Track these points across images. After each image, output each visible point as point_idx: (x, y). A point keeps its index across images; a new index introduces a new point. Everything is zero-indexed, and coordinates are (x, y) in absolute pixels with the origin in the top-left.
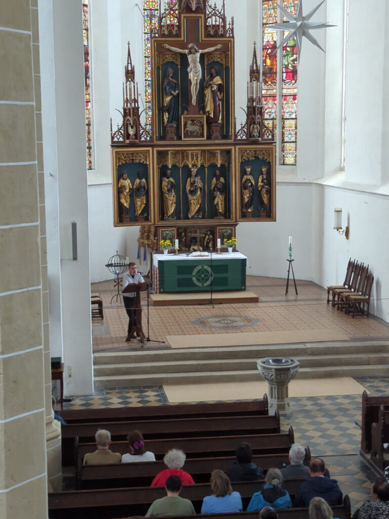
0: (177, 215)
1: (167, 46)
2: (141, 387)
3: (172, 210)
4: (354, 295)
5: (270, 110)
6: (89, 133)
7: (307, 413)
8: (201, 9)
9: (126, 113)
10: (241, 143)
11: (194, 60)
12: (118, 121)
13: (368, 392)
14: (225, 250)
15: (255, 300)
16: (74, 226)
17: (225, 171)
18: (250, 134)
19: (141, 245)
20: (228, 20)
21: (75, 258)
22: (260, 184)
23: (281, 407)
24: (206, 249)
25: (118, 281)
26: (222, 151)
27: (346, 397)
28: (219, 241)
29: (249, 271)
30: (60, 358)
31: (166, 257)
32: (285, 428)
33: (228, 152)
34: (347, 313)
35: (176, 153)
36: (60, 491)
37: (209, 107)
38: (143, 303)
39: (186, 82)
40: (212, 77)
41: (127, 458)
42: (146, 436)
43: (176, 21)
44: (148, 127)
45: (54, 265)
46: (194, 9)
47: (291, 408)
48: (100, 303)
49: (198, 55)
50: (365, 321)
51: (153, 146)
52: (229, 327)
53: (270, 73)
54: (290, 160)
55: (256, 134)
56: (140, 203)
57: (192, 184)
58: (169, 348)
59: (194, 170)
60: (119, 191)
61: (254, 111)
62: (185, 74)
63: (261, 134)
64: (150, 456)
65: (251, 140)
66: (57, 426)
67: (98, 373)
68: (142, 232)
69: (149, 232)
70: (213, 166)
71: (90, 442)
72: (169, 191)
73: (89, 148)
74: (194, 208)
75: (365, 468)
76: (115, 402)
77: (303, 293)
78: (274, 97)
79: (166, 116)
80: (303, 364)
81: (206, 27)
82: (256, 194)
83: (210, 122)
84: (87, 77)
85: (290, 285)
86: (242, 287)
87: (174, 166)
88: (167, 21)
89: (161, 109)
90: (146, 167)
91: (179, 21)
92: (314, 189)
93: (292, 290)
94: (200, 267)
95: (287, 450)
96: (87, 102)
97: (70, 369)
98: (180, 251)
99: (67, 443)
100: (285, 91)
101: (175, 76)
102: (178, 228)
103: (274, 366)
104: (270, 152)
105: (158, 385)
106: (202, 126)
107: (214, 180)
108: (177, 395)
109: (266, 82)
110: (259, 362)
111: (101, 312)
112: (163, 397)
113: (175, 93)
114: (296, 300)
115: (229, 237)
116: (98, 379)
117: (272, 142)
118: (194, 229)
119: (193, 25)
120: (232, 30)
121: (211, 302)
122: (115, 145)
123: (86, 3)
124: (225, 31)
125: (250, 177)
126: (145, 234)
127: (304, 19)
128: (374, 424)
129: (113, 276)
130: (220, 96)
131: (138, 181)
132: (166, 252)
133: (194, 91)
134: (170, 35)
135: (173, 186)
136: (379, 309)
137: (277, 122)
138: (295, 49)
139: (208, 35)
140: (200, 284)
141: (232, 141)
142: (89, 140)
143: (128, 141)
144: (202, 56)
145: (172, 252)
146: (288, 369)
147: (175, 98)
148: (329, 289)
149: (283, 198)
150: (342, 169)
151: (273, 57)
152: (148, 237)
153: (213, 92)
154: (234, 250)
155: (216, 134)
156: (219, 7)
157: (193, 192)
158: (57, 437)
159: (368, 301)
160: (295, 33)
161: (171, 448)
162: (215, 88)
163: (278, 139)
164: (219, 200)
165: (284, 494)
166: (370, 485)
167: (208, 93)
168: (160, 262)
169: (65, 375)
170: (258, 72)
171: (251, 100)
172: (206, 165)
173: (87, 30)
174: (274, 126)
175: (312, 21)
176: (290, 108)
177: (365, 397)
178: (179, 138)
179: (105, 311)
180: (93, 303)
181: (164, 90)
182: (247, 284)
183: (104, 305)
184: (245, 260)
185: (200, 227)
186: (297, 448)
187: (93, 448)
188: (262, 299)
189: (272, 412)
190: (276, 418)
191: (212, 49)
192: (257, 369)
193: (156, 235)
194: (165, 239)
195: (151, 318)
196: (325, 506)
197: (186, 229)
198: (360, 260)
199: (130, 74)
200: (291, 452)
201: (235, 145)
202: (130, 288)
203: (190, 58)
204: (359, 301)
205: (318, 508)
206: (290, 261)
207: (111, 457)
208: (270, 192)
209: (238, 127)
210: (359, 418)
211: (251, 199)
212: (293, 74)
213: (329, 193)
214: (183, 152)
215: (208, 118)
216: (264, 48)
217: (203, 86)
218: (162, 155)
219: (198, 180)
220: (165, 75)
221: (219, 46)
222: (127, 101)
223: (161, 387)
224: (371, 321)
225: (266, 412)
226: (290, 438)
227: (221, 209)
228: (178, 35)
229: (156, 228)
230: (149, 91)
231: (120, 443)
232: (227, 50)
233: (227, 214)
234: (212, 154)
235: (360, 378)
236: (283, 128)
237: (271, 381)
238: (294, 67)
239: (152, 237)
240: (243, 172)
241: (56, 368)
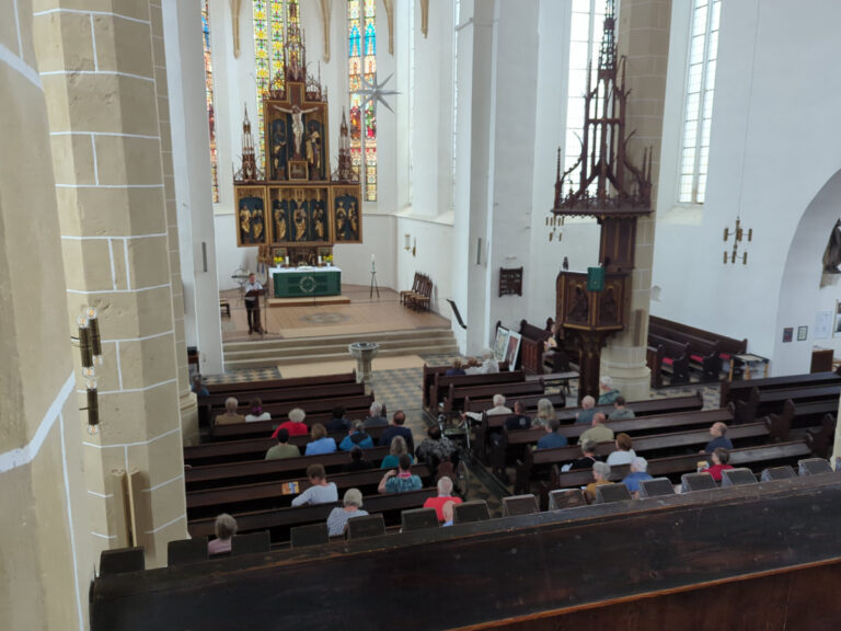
0: (287, 238)
1: (276, 107)
2: (261, 367)
3: (283, 234)
4: (419, 297)
5: (356, 159)
6: (216, 174)
7: (385, 381)
8: (302, 78)
9: (245, 158)
10: (335, 183)
11: (297, 118)
12: (239, 164)
13: (428, 365)
14: (324, 265)
15: (347, 302)
16: (204, 245)
17: (323, 204)
18: (341, 177)
19: (260, 261)
20: (323, 89)
21: (205, 270)
22: (350, 215)
23: (366, 378)
24: (310, 264)
25: (242, 289)
26: (321, 190)
27: (413, 369)
28: (320, 258)
29: (343, 281)
30: (195, 348)
31: (279, 270)
32: (368, 393)
33: (326, 190)
34: (415, 310)
35: (284, 191)
36: (197, 444)
37: (310, 156)
38: (261, 305)
39: (292, 135)
40: (311, 132)
41: (250, 418)
42: (264, 402)
43: (282, 88)
44: (263, 171)
45: (188, 274)
46: (296, 78)
47: (374, 377)
48: (227, 306)
49: (300, 115)
50: (427, 315)
51: (267, 185)
52: (328, 322)
53: (356, 131)
54: (372, 197)
55: (346, 176)
56: (257, 229)
57: (298, 214)
58: (281, 338)
59: (299, 204)
60: (241, 219)
61: (344, 160)
62: (291, 129)
63: (350, 177)
64: (266, 416)
65: (342, 181)
66: (194, 397)
67: (226, 358)
68: (260, 252)
69: (266, 251)
70: (314, 201)
71: (221, 408)
72: (280, 219)
73: (216, 186)
74: (300, 233)
75: (425, 418)
76: (241, 378)
77: (383, 296)
78: (359, 149)
79: (276, 161)
80: (382, 347)
81: (306, 93)
82: (347, 222)
83: (310, 166)
84: (212, 129)
85: (374, 290)
86: (338, 293)
87: (284, 201)
88: (275, 87)
89: (271, 156)
90: (261, 201)
91: (285, 87)
92: (390, 219)
93: (375, 294)
94: (305, 278)
95: (368, 407)
96: (213, 150)
97: (204, 356)
98: (290, 266)
99: (202, 410)
100: (367, 145)
101: (283, 131)
102: (288, 248)
103: (360, 348)
104: (357, 191)
105: (274, 366)
106: (304, 170)
107: (315, 212)
108: (288, 373)
109: (353, 138)
110: (350, 346)
111: (228, 313)
112: (278, 374)
113: (284, 143)
114: (378, 301)
115: (328, 255)
116: (228, 362)
117: (358, 183)
118: (301, 248)
119: (296, 91)
120: (326, 96)
121: (315, 304)
122: (236, 183)
123: (210, 70)
124: (321, 97)
125: (343, 210)
126: (262, 253)
127: (378, 87)
128: (432, 387)
129: (239, 286)
130: (318, 147)
131: (255, 212)
132: (279, 266)
133: (298, 142)
134: (278, 98)
135: (283, 216)
136: (437, 306)
137: (362, 168)
139: (308, 100)
140: (305, 290)
141: (328, 182)
142: (216, 180)
143: (246, 181)
144: (304, 115)
145: (284, 266)
146: (371, 350)
147: (283, 148)
148: (402, 293)
149: (367, 225)
150: (410, 205)
151: (357, 118)
152: (265, 256)
153: (313, 144)
154: (332, 265)
155: (315, 175)
156: (316, 78)
157: (299, 221)
158: (193, 405)
159: (429, 301)
160: (371, 98)
162: (314, 140)
163: (362, 181)
164: (319, 227)
165: (366, 438)
167: (309, 144)
168: (275, 275)
169: (200, 360)
170: (346, 129)
171: (342, 150)
172: (309, 200)
173: (212, 92)
174: (359, 171)
175: (384, 89)
176: (372, 158)
177: (426, 368)
178: (287, 179)
179: (232, 312)
180: (222, 305)
181: (274, 141)
182: (342, 290)
183: (231, 307)
184: (339, 273)
185: (305, 247)
186: (375, 406)
187: (223, 413)
188: (353, 301)
189: (358, 381)
190: (362, 385)
191: (311, 110)
192: (347, 351)
193: (271, 253)
194: (278, 256)
195: (268, 316)
196: (403, 442)
197: (294, 249)
198: (424, 271)
199: (247, 128)
200: (372, 408)
201: (330, 184)
202: (251, 293)
203: (294, 117)
204: (423, 301)
205: (398, 442)
206: (374, 273)
207: (236, 418)
208: (358, 221)
209: (333, 172)
210: (421, 383)
211: (344, 226)
212: (373, 132)
213: (400, 222)
214: (290, 189)
215: (309, 164)
216: (351, 112)
217: (305, 138)
218: (274, 192)
219: (303, 210)
220: (275, 130)
221: (316, 109)
222: (245, 149)
223: (276, 367)
224: (432, 316)
225: (354, 381)
226: (371, 398)
227: (321, 234)
228: (284, 99)
229: (271, 248)
230: (263, 142)
231: (244, 408)
232: (323, 111)
233: (326, 237)
234: (313, 191)
235: (423, 355)
236: (367, 173)
237: (359, 359)
238: (374, 127)
239: (268, 255)
240: (337, 206)
241: (193, 355)
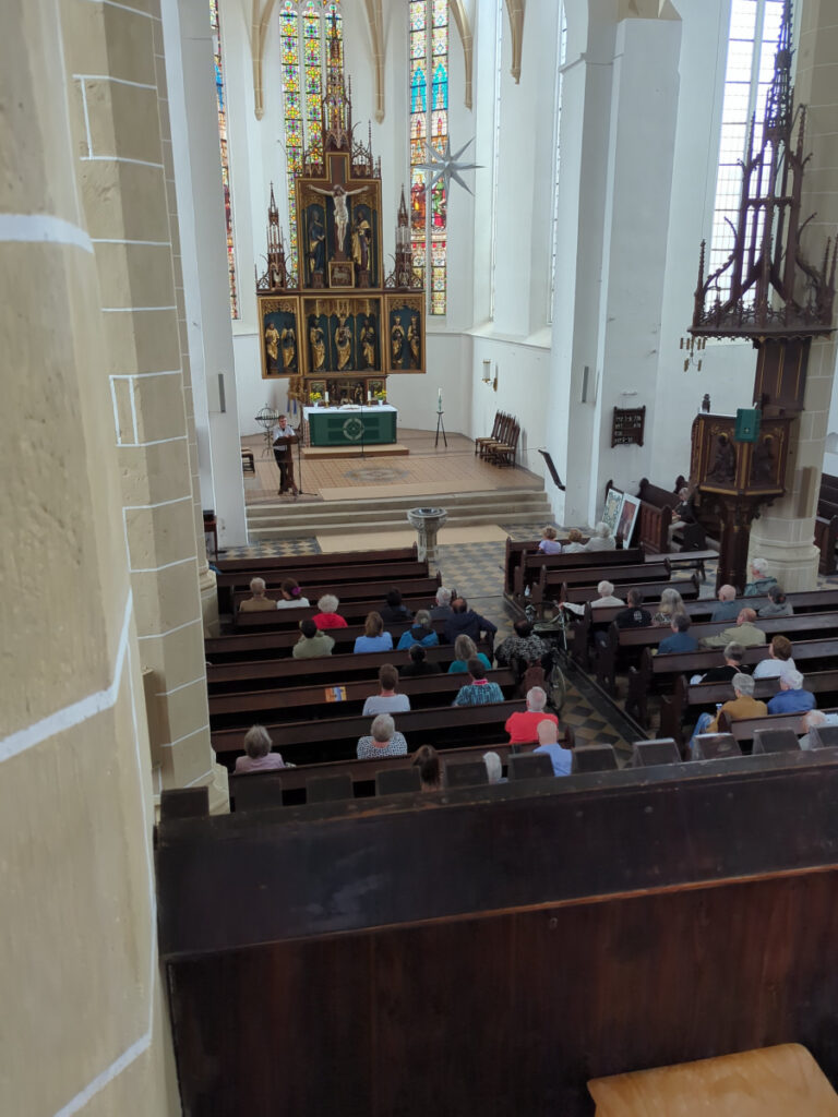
0: (326, 366)
1: (312, 187)
2: (294, 538)
3: (321, 361)
4: (501, 447)
5: (419, 257)
6: (233, 280)
7: (454, 559)
8: (346, 147)
9: (271, 259)
10: (391, 291)
11: (340, 202)
12: (263, 267)
13: (512, 539)
14: (375, 403)
15: (405, 453)
16: (221, 377)
17: (374, 321)
18: (398, 283)
19: (291, 397)
20: (375, 160)
21: (223, 411)
22: (410, 334)
23: (430, 554)
24: (357, 402)
25: (269, 435)
26: (370, 299)
27: (492, 543)
28: (369, 393)
29: (399, 424)
30: (212, 511)
31: (316, 410)
32: (433, 574)
33: (378, 301)
34: (494, 463)
35: (323, 302)
36: (219, 636)
37: (357, 254)
38: (294, 456)
39: (333, 227)
40: (359, 222)
41: (283, 604)
42: (301, 584)
43: (320, 160)
44: (295, 275)
45: (202, 417)
46: (339, 146)
47: (440, 555)
48: (251, 457)
49: (344, 197)
50: (511, 471)
51: (300, 294)
52: (380, 479)
53: (419, 218)
54: (439, 309)
55: (405, 282)
56: (288, 354)
57: (341, 334)
58: (321, 500)
59: (343, 320)
60: (267, 341)
61: (403, 258)
62: (332, 218)
63: (410, 282)
64: (304, 602)
65: (400, 288)
66: (212, 576)
67: (251, 525)
68: (292, 384)
69: (299, 384)
70: (362, 315)
71: (245, 590)
72: (318, 341)
73: (234, 296)
74: (344, 359)
75: (507, 608)
76: (270, 552)
77: (453, 445)
78: (423, 244)
79: (313, 262)
80: (452, 514)
81: (352, 167)
82: (406, 344)
83: (358, 268)
84: (228, 221)
85: (440, 437)
86: (393, 441)
87: (322, 316)
88: (311, 160)
89: (307, 255)
90: (293, 316)
91: (324, 160)
92: (463, 339)
93: (441, 442)
94: (350, 420)
95: (435, 593)
96: (230, 247)
97: (223, 521)
98: (331, 404)
99: (223, 592)
100: (434, 237)
101: (321, 220)
102: (328, 380)
103: (423, 516)
104: (420, 302)
105: (311, 536)
106: (350, 275)
107: (363, 331)
108: (330, 545)
109: (414, 228)
110: (409, 512)
111: (252, 466)
112: (317, 547)
113: (321, 238)
114: (445, 452)
115: (380, 390)
116: (251, 531)
117: (421, 291)
118: (344, 381)
119: (338, 164)
120: (380, 171)
121: (362, 455)
122: (260, 293)
123: (225, 138)
124: (372, 172)
125: (399, 327)
126: (294, 386)
127: (452, 159)
128: (517, 568)
129: (264, 430)
130: (367, 241)
131: (285, 331)
132: (316, 404)
133: (341, 235)
134: (315, 175)
135: (321, 337)
136: (525, 458)
137: (426, 270)
138: (443, 193)
139: (354, 176)
140: (350, 437)
141: (381, 290)
142: (234, 288)
143: (273, 289)
144: (349, 198)
145: (322, 405)
146: (437, 518)
147: (322, 243)
148: (477, 441)
149: (433, 349)
150: (491, 320)
151: (421, 200)
152: (298, 390)
153: (361, 237)
154: (385, 403)
155: (365, 282)
156: (365, 145)
157: (342, 343)
158: (212, 586)
159: (514, 452)
160: (442, 175)
161: (324, 594)
162: (363, 233)
163: (427, 288)
164: (369, 351)
165: (430, 633)
166: (511, 623)
167: (355, 238)
168: (310, 415)
169: (218, 527)
170: (407, 217)
171: (399, 246)
172: (355, 314)
173: (227, 168)
174: (423, 274)
175: (460, 161)
176: (439, 256)
177: (510, 544)
178: (327, 286)
179: (255, 464)
180: (244, 456)
181: (310, 234)
182: (398, 436)
183: (255, 458)
184: (394, 414)
185: (350, 379)
186: (443, 592)
187: (249, 596)
188: (411, 451)
189: (421, 559)
190: (425, 564)
191: (359, 191)
192: (407, 519)
193: (305, 388)
194: (315, 391)
195: (303, 471)
196: (470, 642)
197: (335, 381)
198: (507, 411)
199: (274, 217)
200: (438, 595)
201: (383, 293)
202: (281, 441)
203: (336, 200)
204: (506, 452)
205: (463, 645)
206: (440, 414)
207: (268, 604)
208: (420, 343)
209: (387, 275)
210: (503, 562)
211: (401, 349)
212: (441, 219)
213: (478, 344)
214: (331, 300)
215: (356, 265)
216: (413, 191)
217: (350, 230)
218: (309, 304)
219: (347, 330)
220: (310, 219)
221: (366, 188)
222: (271, 246)
223: (314, 538)
224: (517, 471)
225: (416, 559)
226: (438, 582)
227: (370, 361)
228: (323, 175)
229: (306, 380)
230: (295, 236)
231: (273, 590)
232: (374, 192)
233: (377, 365)
234: (361, 303)
235: (505, 526)
236: (433, 276)
237: (420, 530)
238: (443, 212)
239: (302, 390)
240: (393, 323)
241: (209, 519)
